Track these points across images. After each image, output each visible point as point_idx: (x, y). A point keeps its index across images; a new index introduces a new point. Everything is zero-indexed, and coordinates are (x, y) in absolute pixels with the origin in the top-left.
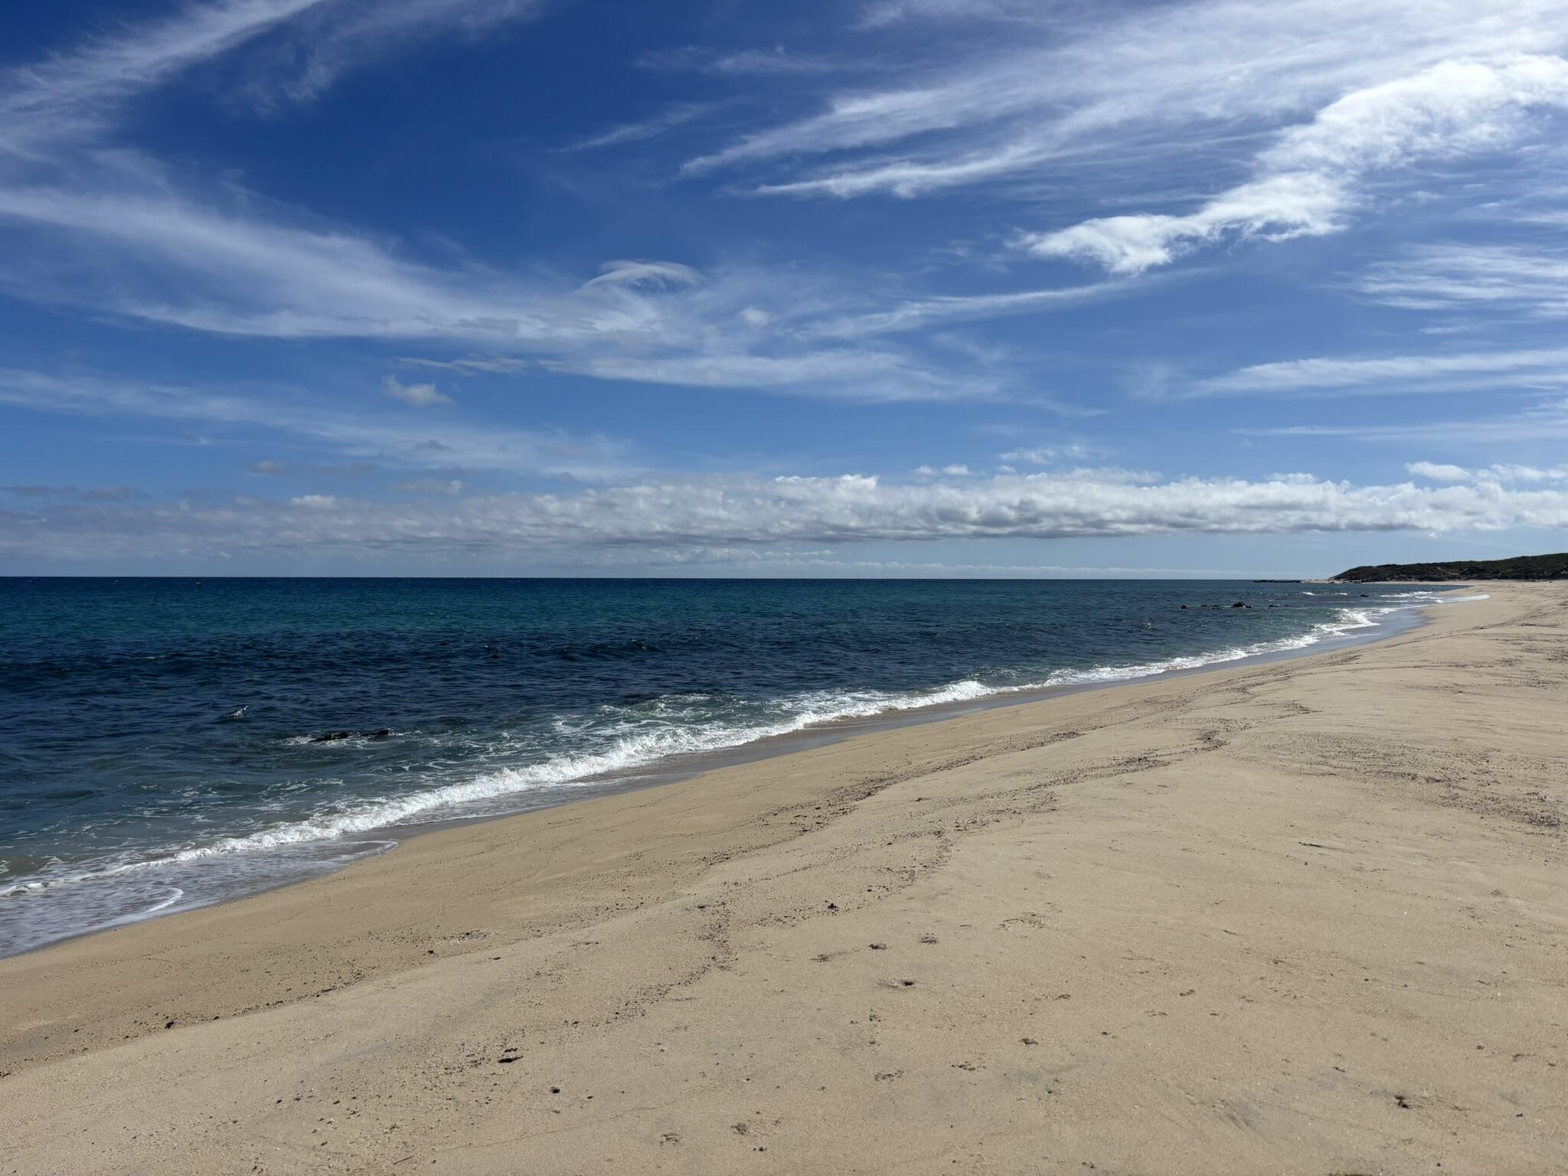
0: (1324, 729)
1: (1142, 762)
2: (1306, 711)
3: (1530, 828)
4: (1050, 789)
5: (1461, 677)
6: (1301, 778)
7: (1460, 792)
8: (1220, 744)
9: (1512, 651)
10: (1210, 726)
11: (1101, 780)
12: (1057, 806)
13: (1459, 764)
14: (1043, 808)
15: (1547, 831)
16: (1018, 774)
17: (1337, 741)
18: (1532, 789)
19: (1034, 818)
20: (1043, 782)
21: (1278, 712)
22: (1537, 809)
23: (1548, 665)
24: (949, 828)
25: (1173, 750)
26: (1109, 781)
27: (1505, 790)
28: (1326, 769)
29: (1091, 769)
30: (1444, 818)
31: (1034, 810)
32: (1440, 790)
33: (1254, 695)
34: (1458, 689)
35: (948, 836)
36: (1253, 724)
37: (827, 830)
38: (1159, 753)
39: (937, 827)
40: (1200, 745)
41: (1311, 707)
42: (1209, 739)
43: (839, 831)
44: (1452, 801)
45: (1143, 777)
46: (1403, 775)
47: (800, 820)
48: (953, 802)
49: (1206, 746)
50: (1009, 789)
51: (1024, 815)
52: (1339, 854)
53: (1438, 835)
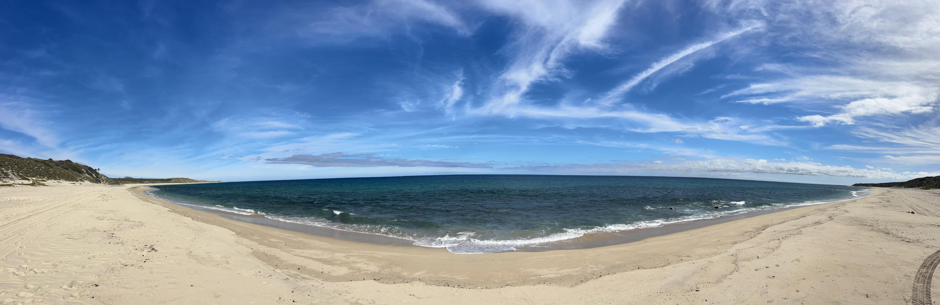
0: (851, 216)
1: (818, 223)
2: (848, 212)
3: (885, 235)
4: (801, 229)
5: (873, 205)
6: (847, 226)
7: (874, 228)
8: (833, 219)
9: (881, 200)
10: (831, 215)
11: (810, 227)
12: (802, 233)
13: (873, 222)
14: (800, 234)
15: (888, 235)
16: (794, 225)
17: (853, 218)
18: (885, 227)
19: (798, 236)
20: (799, 227)
21: (843, 212)
22: (886, 231)
23: (887, 203)
24: (781, 238)
25: (824, 220)
26: (811, 227)
27: (881, 227)
28: (852, 224)
29: (809, 225)
30: (872, 233)
31: (797, 234)
32: (871, 228)
33: (838, 209)
34: (873, 208)
35: (781, 240)
36: (838, 215)
37: (756, 238)
38: (821, 221)
39: (779, 238)
40: (829, 219)
41: (849, 211)
42: (831, 218)
43: (758, 238)
44: (873, 230)
45: (818, 226)
46: (865, 225)
47: (751, 235)
48: (781, 232)
49: (830, 219)
50: (792, 229)
51: (795, 235)
52: (854, 242)
53: (871, 237)
